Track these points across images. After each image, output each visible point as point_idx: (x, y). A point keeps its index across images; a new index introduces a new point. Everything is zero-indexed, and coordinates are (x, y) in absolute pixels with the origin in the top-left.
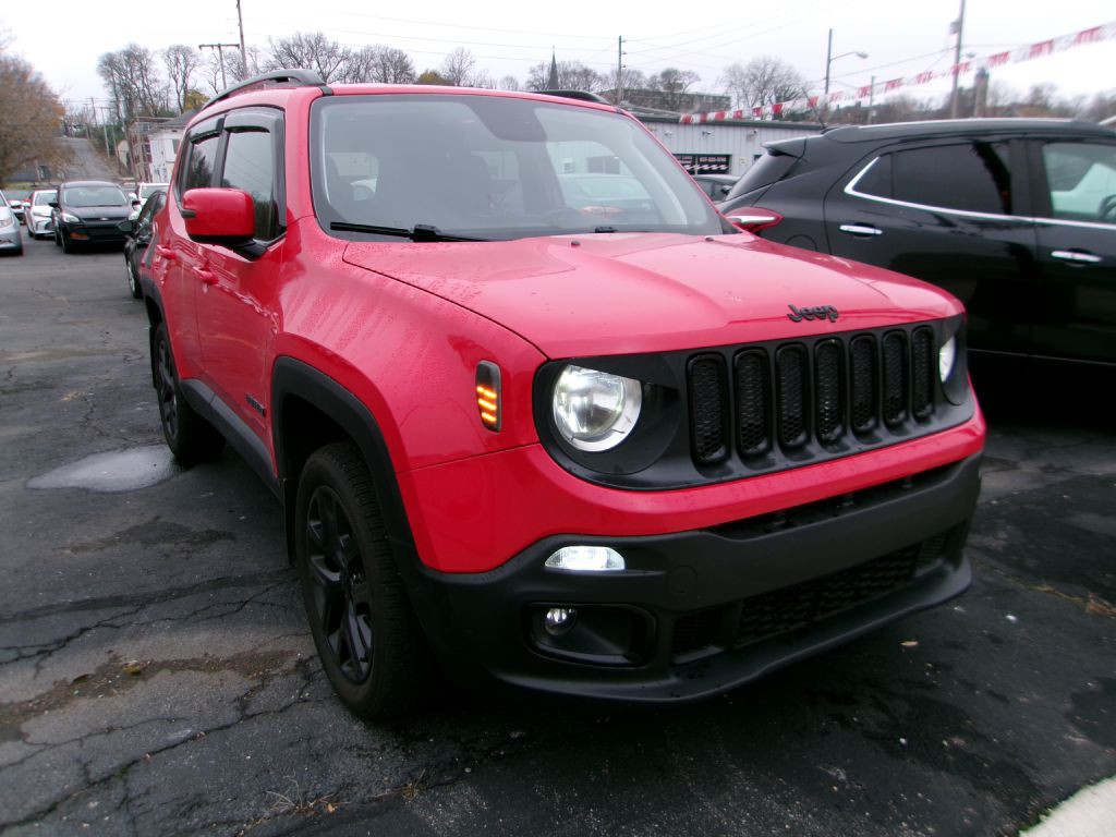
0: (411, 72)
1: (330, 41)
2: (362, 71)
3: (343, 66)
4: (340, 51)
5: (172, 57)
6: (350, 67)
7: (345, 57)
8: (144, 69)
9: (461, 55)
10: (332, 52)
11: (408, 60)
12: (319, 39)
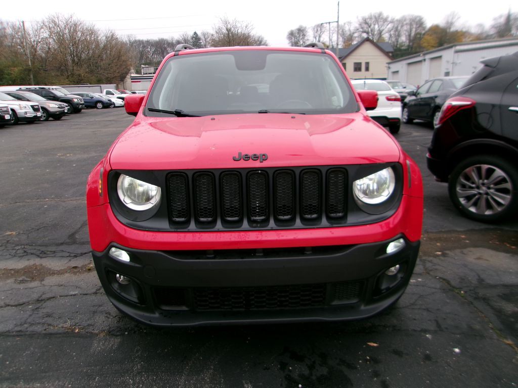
0: (424, 26)
1: (385, 15)
2: (399, 28)
3: (390, 26)
4: (389, 19)
5: (316, 29)
6: (393, 27)
7: (392, 22)
8: (304, 35)
9: (453, 15)
10: (385, 20)
11: (424, 20)
12: (380, 14)
